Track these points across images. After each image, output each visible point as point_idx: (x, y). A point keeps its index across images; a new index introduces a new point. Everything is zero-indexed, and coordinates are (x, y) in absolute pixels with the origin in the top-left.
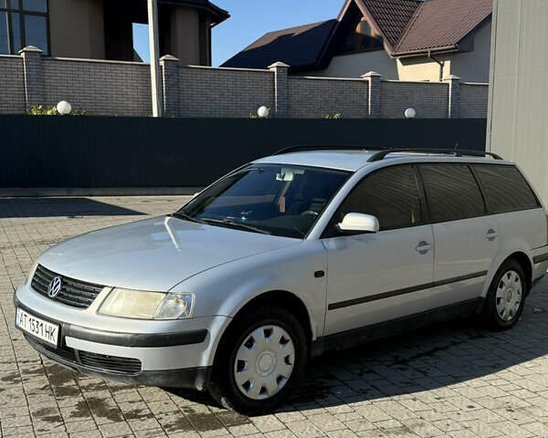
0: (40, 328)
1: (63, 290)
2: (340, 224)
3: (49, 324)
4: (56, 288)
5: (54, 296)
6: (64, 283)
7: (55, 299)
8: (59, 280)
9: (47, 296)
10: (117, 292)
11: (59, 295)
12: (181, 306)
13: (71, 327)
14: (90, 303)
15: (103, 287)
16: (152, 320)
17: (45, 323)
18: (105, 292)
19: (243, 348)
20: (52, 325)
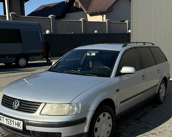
0: (12, 123)
1: (20, 105)
2: (120, 71)
3: (17, 121)
4: (17, 105)
5: (16, 108)
6: (20, 103)
7: (17, 110)
8: (18, 101)
9: (13, 109)
10: (47, 105)
11: (19, 108)
12: (76, 108)
13: (29, 121)
14: (36, 111)
15: (40, 103)
16: (65, 115)
17: (15, 120)
18: (42, 105)
19: (97, 122)
20: (18, 121)
